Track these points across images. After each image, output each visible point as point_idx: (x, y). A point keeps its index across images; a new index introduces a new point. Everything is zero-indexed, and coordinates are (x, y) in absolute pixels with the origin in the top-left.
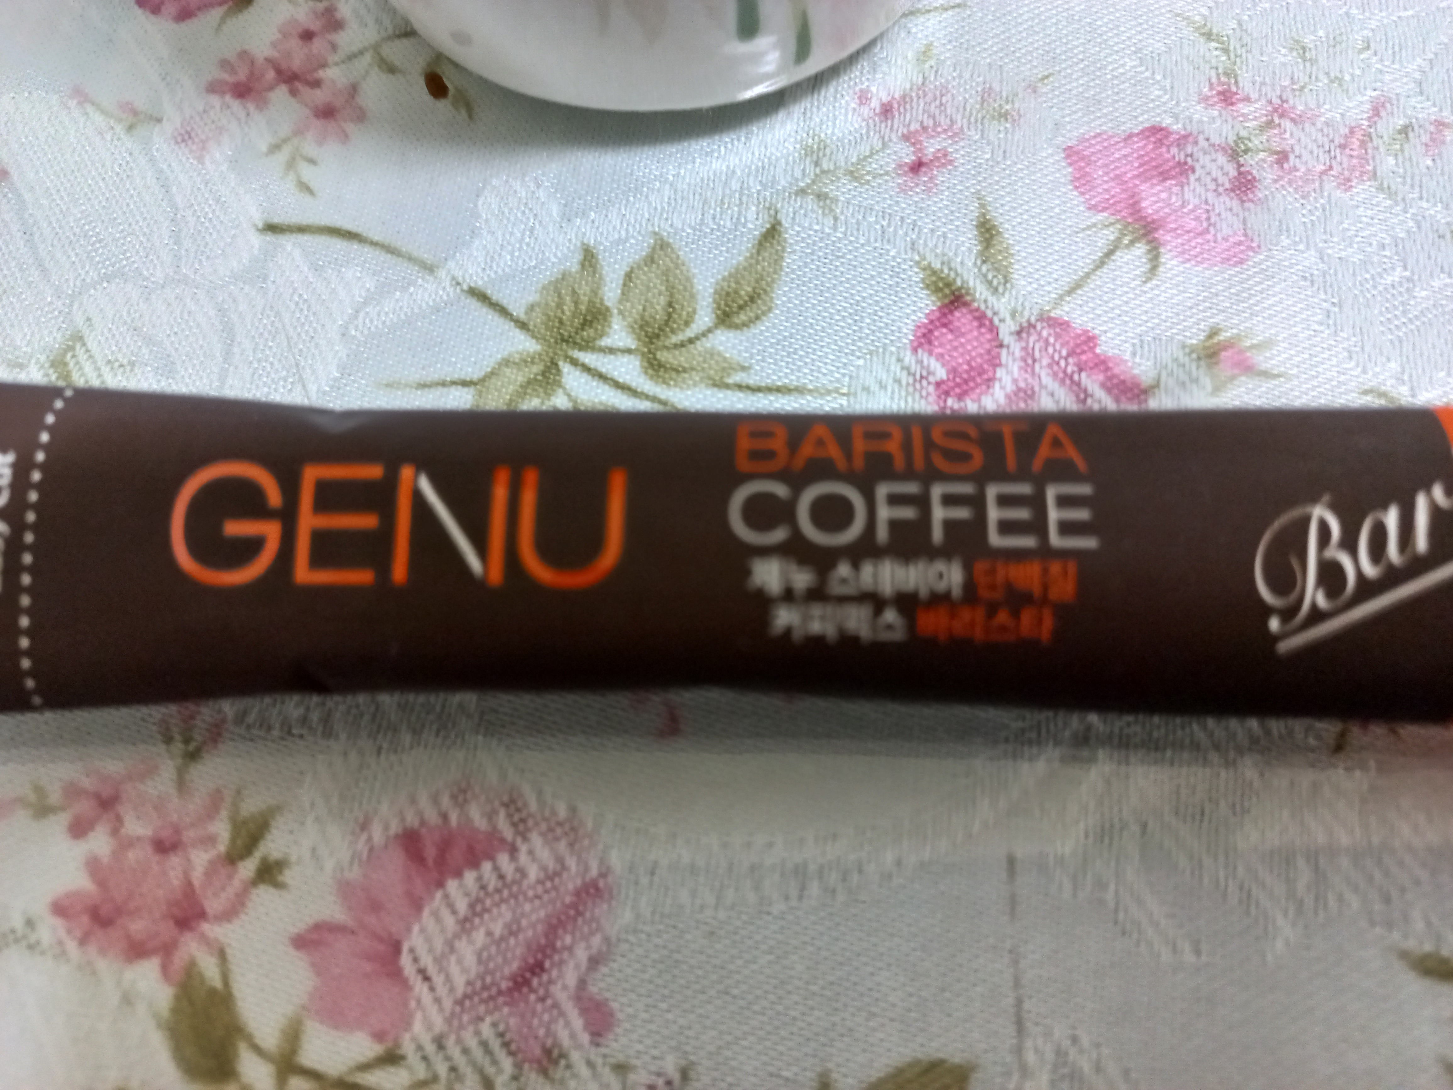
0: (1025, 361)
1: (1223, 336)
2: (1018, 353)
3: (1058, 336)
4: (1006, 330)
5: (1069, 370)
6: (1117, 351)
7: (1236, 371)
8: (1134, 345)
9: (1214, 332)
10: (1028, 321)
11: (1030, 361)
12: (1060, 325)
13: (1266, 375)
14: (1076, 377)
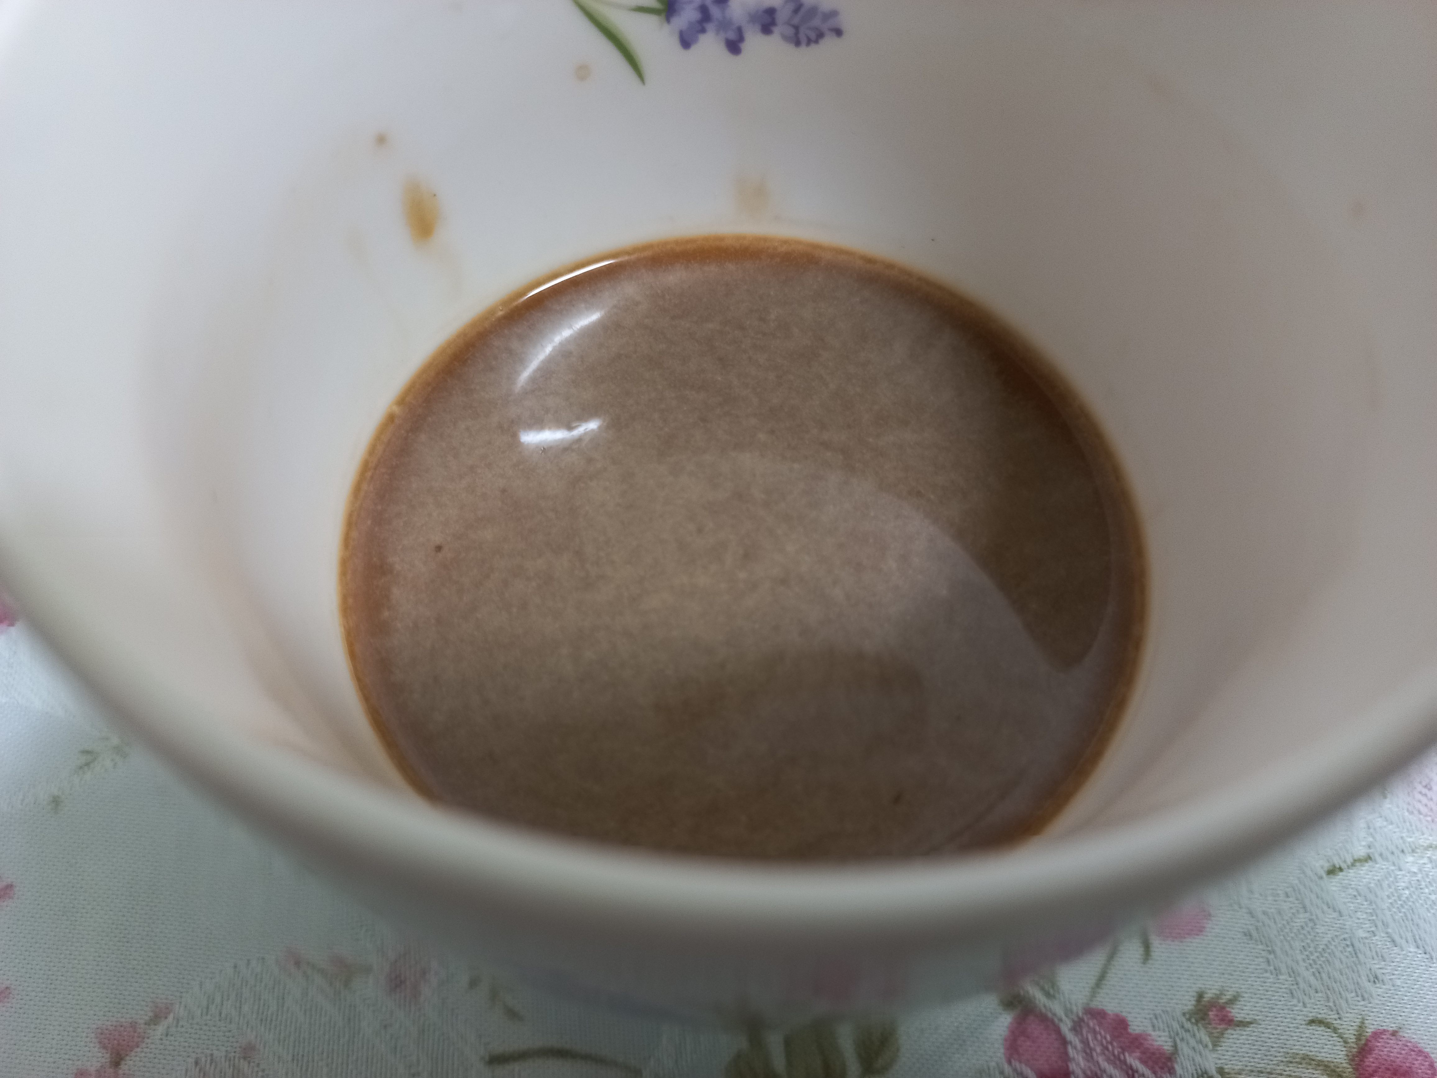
0: (1085, 1052)
1: (1208, 996)
2: (1079, 1046)
3: (1100, 1024)
4: (1066, 1028)
5: (1116, 1052)
6: (1142, 1028)
7: (1223, 1026)
8: (1151, 1019)
9: (1200, 996)
10: (1078, 1016)
11: (1088, 1051)
12: (1099, 1015)
13: (1243, 1024)
14: (1122, 1057)
